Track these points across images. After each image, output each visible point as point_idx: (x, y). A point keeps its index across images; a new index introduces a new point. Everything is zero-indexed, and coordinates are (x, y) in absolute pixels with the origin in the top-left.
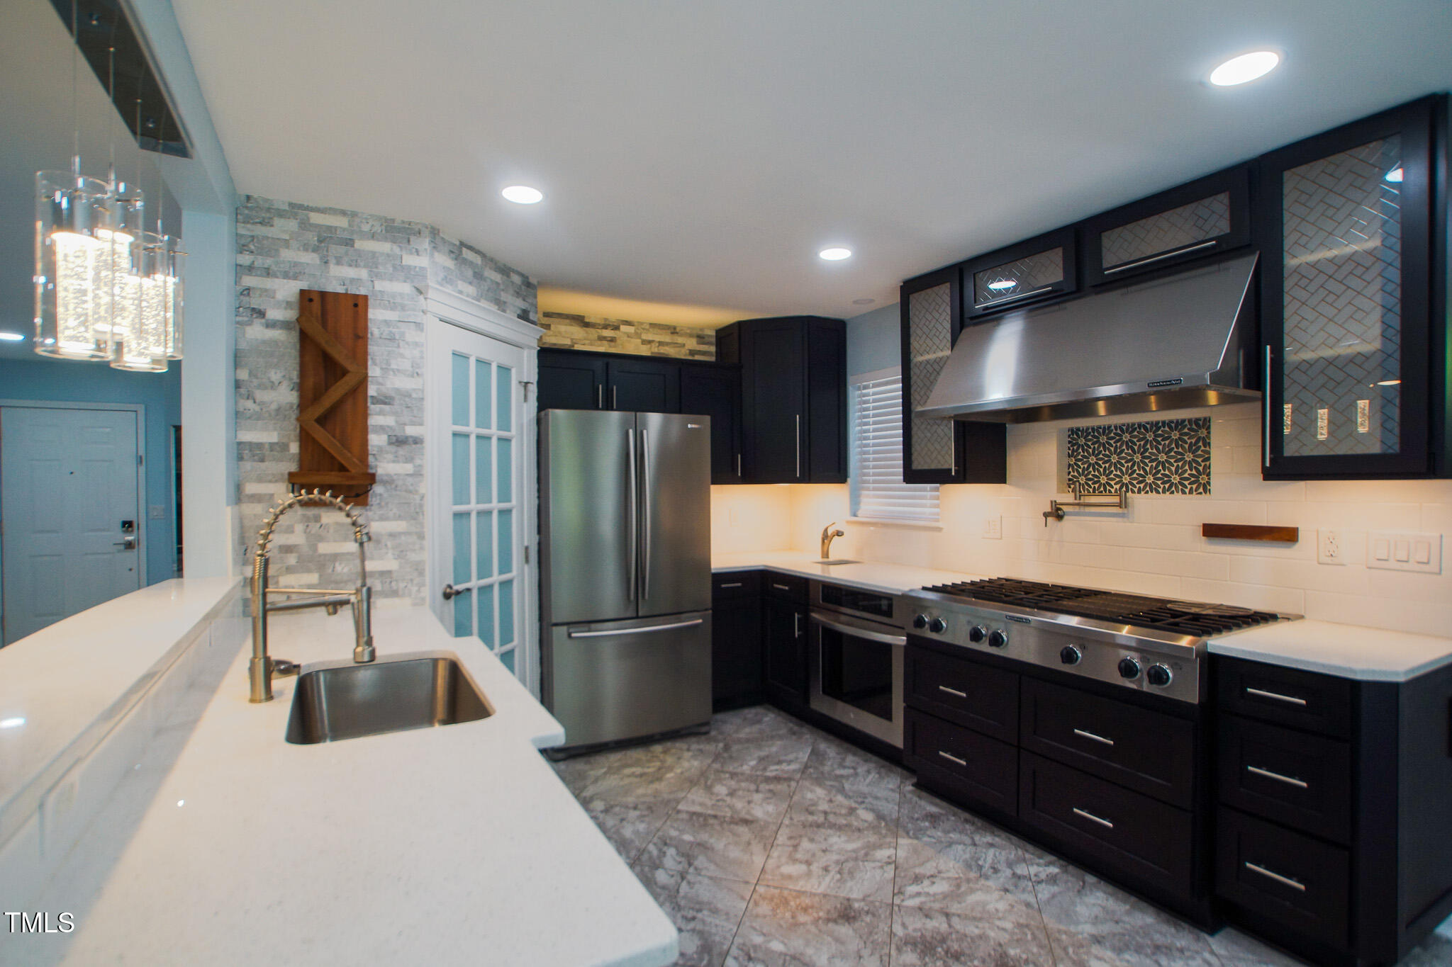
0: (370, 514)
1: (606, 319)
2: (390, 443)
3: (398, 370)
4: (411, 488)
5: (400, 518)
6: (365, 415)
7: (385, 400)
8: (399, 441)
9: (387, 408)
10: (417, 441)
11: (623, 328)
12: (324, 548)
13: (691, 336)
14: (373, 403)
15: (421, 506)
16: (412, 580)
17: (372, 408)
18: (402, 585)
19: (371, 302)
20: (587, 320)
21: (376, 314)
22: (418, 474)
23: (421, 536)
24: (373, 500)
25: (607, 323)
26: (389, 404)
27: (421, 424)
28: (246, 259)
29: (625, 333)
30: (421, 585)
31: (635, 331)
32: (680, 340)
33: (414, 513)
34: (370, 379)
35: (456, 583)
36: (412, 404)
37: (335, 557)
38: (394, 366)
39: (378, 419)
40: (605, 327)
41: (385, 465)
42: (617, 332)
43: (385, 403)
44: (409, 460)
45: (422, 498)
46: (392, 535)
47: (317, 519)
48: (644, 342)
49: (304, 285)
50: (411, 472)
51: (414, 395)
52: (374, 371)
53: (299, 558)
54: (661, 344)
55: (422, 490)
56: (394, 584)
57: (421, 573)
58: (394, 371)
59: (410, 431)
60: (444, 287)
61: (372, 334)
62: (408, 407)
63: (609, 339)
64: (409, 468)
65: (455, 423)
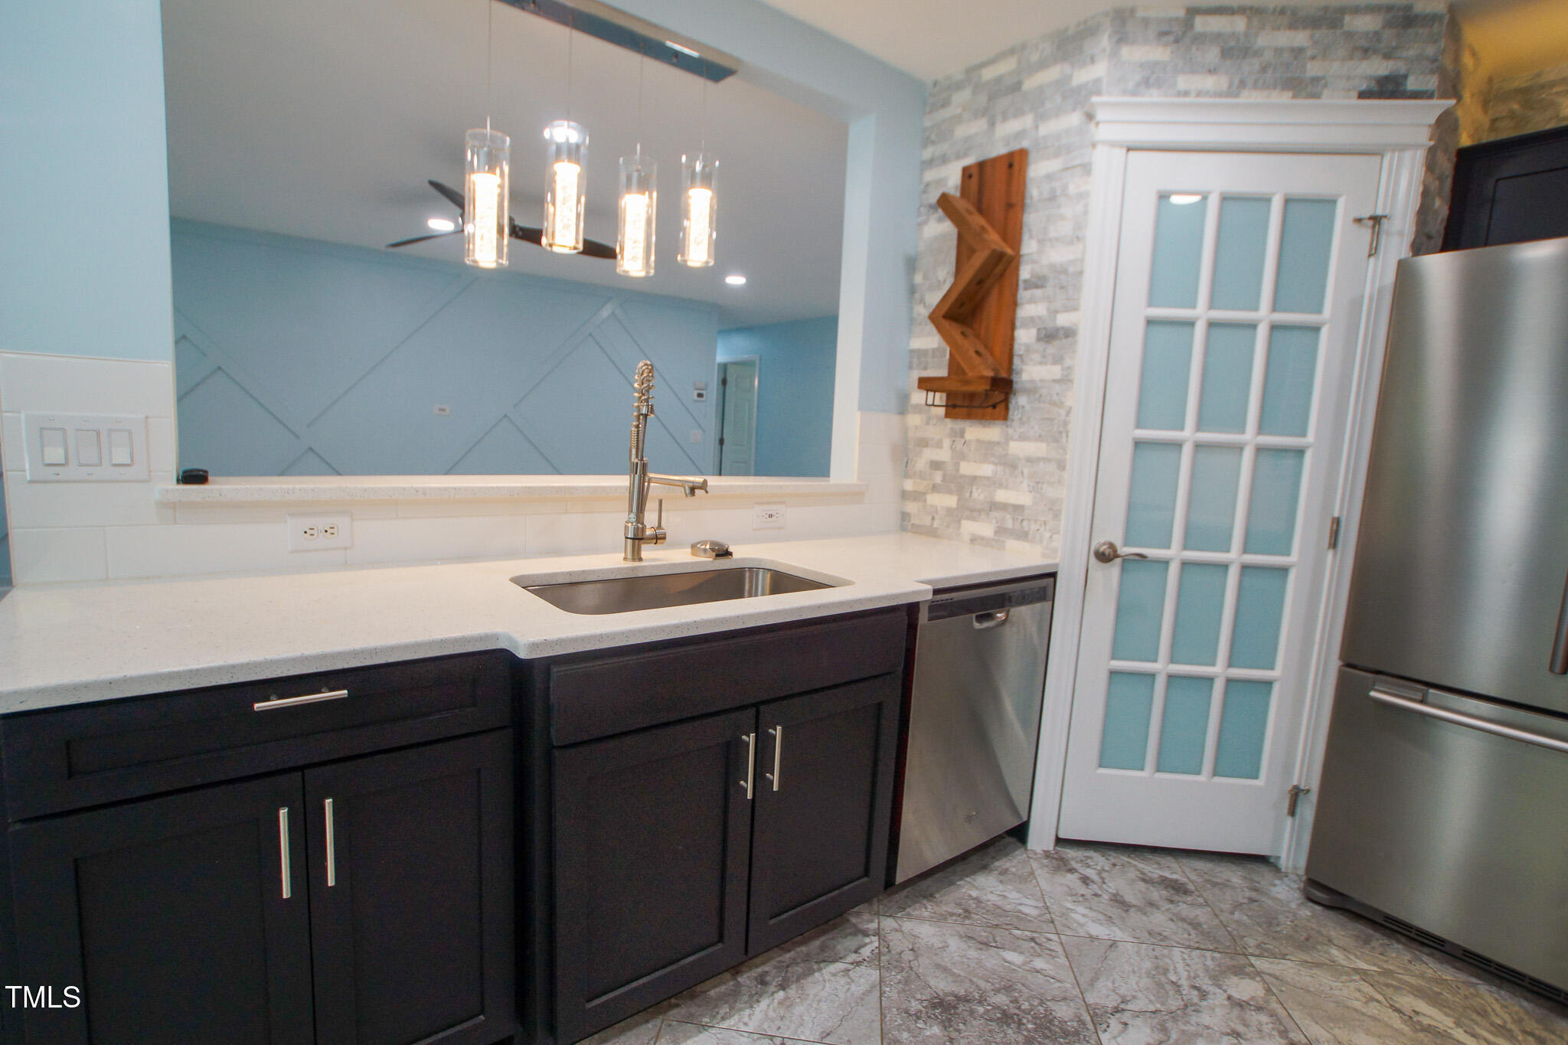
0: (1010, 431)
2: (1039, 339)
3: (1057, 239)
4: (1055, 398)
5: (1040, 438)
6: (1014, 304)
7: (1038, 283)
8: (1050, 335)
9: (1038, 292)
10: (1069, 333)
12: (967, 469)
14: (1026, 289)
15: (1065, 424)
16: (1045, 523)
17: (1023, 294)
18: (1034, 527)
19: (1032, 157)
21: (1037, 170)
22: (1066, 380)
23: (1061, 466)
24: (1014, 414)
26: (1041, 287)
27: (1075, 309)
28: (927, 154)
30: (1055, 531)
33: (1057, 434)
34: (1023, 260)
35: (1125, 545)
36: (1068, 279)
37: (974, 480)
38: (1052, 234)
39: (1031, 308)
41: (1031, 371)
43: (1037, 287)
44: (1058, 360)
45: (1068, 413)
46: (1030, 460)
47: (962, 434)
49: (969, 161)
50: (1058, 377)
51: (1071, 270)
52: (1029, 247)
53: (944, 476)
55: (1068, 403)
56: (1025, 523)
57: (1056, 516)
58: (1050, 240)
59: (1063, 320)
60: (1142, 97)
61: (1031, 199)
62: (1062, 288)
64: (1055, 371)
65: (1150, 304)
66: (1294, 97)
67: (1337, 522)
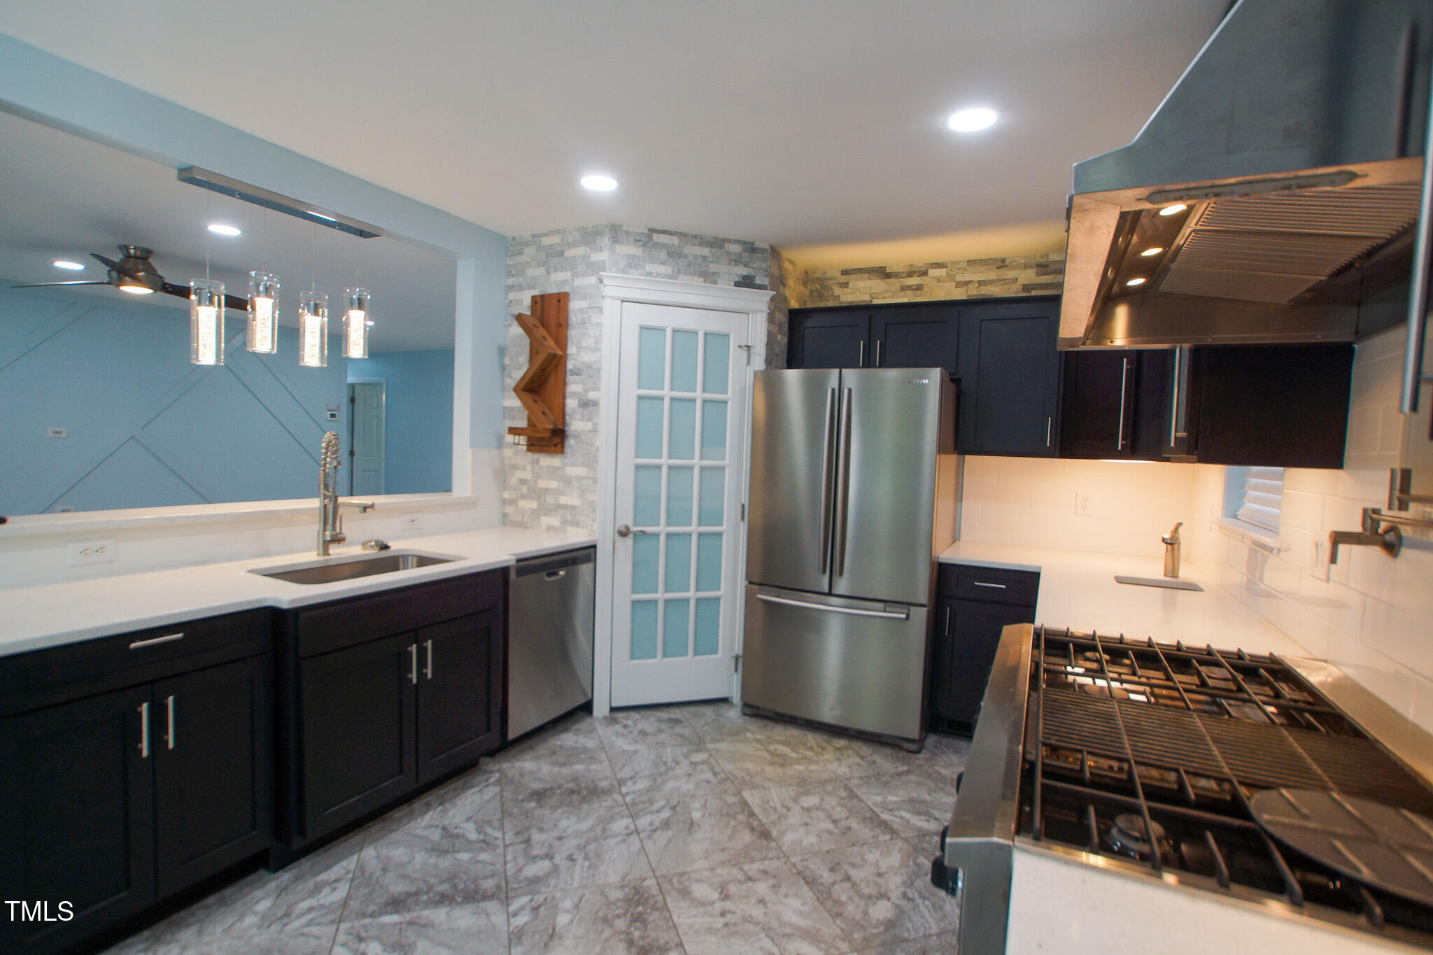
0: (566, 460)
1: (911, 266)
2: (579, 406)
3: (586, 347)
4: (589, 441)
5: (583, 465)
6: (565, 384)
7: (577, 372)
8: (586, 404)
9: (577, 378)
10: (595, 403)
11: (932, 272)
12: (542, 484)
13: (1026, 267)
14: (571, 375)
15: (596, 456)
16: (588, 516)
17: (570, 378)
18: (582, 518)
19: (571, 297)
20: (888, 271)
21: (575, 305)
22: (595, 431)
23: (595, 482)
24: (568, 450)
25: (913, 269)
26: (579, 375)
27: (598, 389)
28: (510, 281)
29: (934, 277)
30: (594, 520)
31: (947, 273)
32: (1010, 274)
33: (591, 463)
34: (569, 357)
35: (635, 525)
36: (593, 372)
37: (547, 491)
38: (584, 345)
39: (574, 387)
40: (910, 275)
41: (576, 424)
42: (925, 278)
43: (577, 374)
44: (590, 419)
45: (597, 451)
46: (579, 478)
47: (538, 462)
48: (959, 285)
49: (536, 292)
50: (590, 428)
51: (595, 367)
52: (572, 350)
53: (528, 489)
54: (981, 283)
55: (597, 444)
56: (577, 516)
57: (594, 511)
58: (583, 348)
59: (592, 395)
60: (628, 274)
61: (572, 321)
62: (591, 376)
63: (915, 287)
64: (589, 425)
65: (639, 387)
66: (705, 282)
67: (743, 506)
